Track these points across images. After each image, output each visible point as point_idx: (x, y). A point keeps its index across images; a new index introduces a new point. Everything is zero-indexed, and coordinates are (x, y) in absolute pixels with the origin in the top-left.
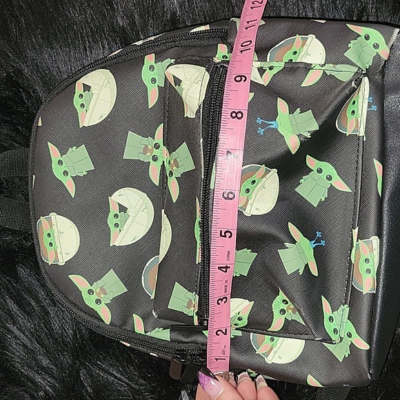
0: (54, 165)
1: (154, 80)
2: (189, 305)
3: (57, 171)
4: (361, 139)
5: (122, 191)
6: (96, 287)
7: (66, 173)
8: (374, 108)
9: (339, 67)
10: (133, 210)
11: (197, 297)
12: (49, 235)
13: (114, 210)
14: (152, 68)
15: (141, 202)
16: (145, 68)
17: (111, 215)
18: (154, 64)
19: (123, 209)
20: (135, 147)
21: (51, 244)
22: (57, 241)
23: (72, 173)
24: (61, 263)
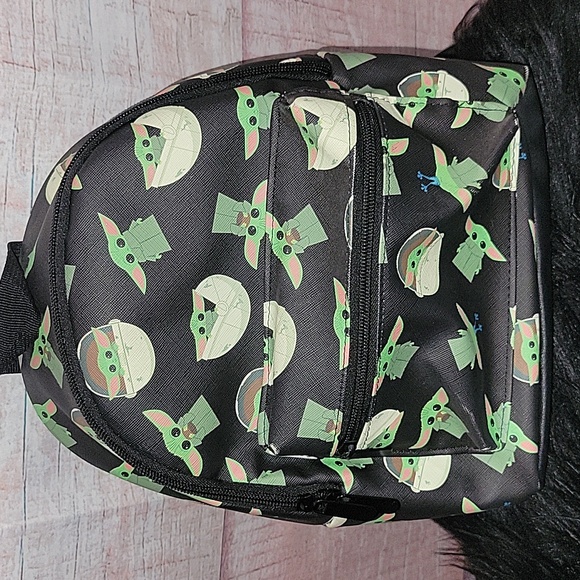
0: (112, 246)
1: (253, 120)
2: (329, 426)
3: (118, 256)
4: (512, 195)
5: (209, 280)
6: (183, 424)
7: (130, 258)
8: (524, 155)
9: (488, 105)
10: (222, 306)
11: (341, 413)
12: (109, 354)
13: (198, 307)
14: (250, 103)
15: (234, 294)
16: (241, 104)
17: (194, 316)
18: (253, 99)
19: (210, 306)
20: (226, 215)
21: (112, 368)
22: (122, 362)
23: (139, 258)
24: (131, 394)
